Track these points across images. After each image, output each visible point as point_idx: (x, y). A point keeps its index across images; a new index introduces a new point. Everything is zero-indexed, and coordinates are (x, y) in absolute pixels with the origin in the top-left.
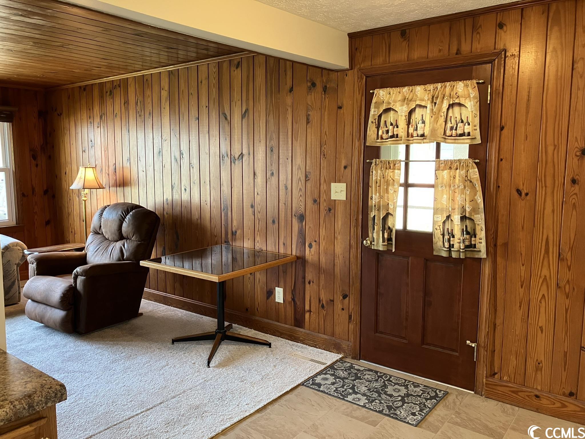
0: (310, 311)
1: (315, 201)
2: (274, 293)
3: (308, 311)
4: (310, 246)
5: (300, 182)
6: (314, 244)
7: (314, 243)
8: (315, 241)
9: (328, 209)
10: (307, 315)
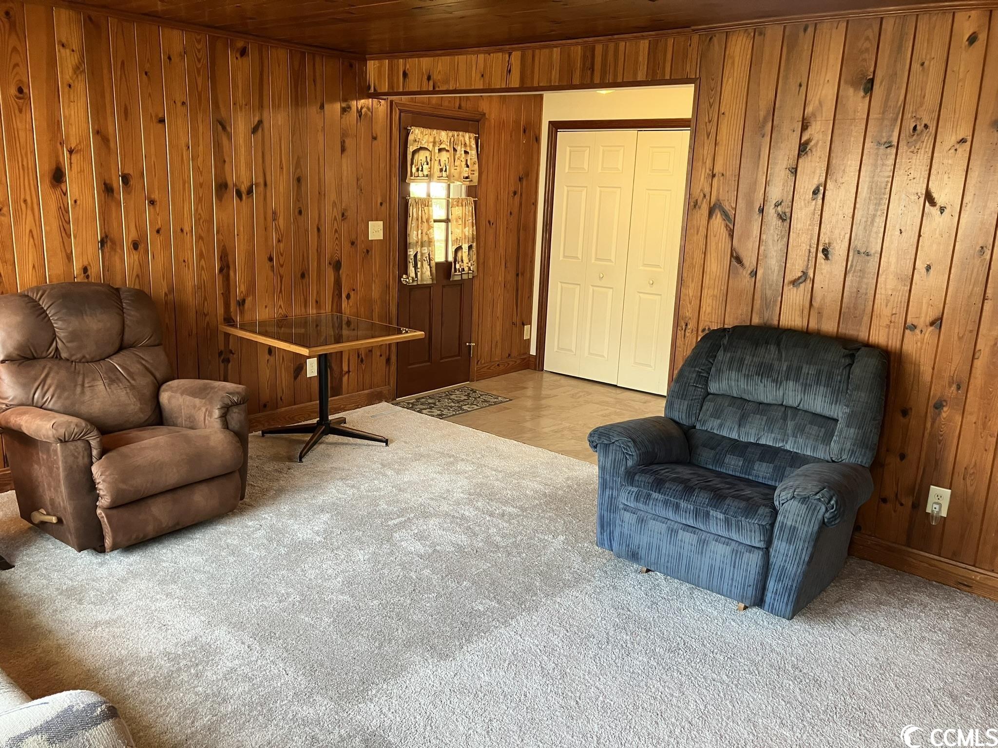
0: (349, 372)
1: (353, 243)
2: (305, 368)
3: (347, 372)
4: (348, 297)
5: (335, 222)
6: (352, 294)
7: (353, 292)
8: (354, 290)
9: (365, 251)
10: (345, 379)
